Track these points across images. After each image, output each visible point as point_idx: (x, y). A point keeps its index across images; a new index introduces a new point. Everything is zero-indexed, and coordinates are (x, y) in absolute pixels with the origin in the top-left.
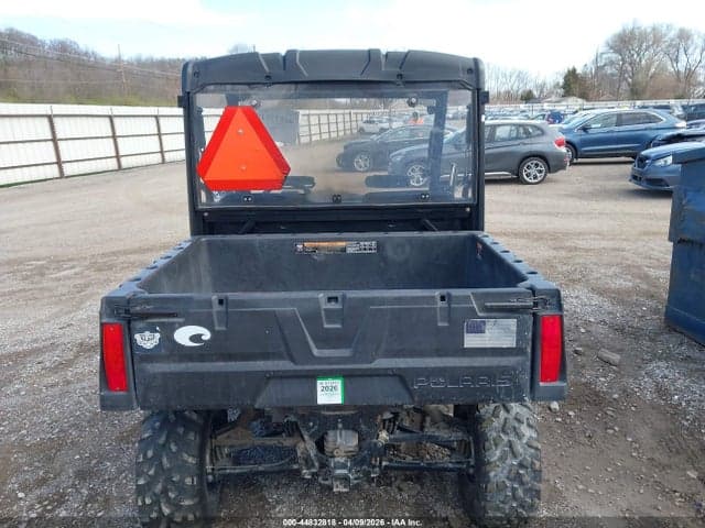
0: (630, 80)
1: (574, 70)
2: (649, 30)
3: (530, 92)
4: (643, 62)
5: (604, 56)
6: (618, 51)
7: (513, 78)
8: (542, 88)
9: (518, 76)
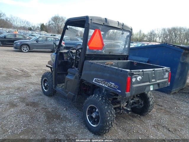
0: (57, 29)
1: (43, 24)
2: (61, 17)
3: (31, 28)
4: (60, 25)
5: (51, 22)
6: (54, 21)
7: (25, 23)
8: (34, 27)
9: (27, 23)
